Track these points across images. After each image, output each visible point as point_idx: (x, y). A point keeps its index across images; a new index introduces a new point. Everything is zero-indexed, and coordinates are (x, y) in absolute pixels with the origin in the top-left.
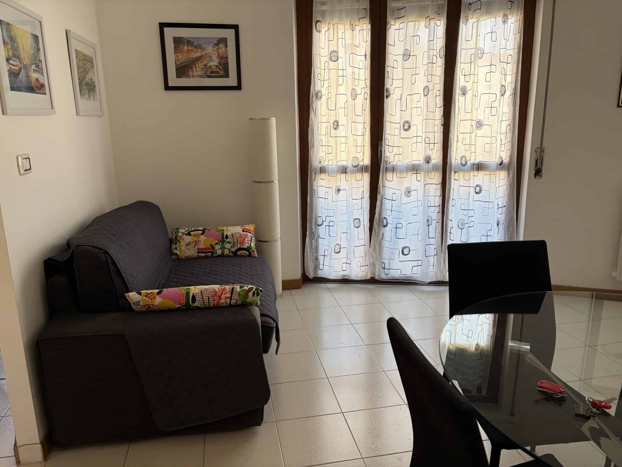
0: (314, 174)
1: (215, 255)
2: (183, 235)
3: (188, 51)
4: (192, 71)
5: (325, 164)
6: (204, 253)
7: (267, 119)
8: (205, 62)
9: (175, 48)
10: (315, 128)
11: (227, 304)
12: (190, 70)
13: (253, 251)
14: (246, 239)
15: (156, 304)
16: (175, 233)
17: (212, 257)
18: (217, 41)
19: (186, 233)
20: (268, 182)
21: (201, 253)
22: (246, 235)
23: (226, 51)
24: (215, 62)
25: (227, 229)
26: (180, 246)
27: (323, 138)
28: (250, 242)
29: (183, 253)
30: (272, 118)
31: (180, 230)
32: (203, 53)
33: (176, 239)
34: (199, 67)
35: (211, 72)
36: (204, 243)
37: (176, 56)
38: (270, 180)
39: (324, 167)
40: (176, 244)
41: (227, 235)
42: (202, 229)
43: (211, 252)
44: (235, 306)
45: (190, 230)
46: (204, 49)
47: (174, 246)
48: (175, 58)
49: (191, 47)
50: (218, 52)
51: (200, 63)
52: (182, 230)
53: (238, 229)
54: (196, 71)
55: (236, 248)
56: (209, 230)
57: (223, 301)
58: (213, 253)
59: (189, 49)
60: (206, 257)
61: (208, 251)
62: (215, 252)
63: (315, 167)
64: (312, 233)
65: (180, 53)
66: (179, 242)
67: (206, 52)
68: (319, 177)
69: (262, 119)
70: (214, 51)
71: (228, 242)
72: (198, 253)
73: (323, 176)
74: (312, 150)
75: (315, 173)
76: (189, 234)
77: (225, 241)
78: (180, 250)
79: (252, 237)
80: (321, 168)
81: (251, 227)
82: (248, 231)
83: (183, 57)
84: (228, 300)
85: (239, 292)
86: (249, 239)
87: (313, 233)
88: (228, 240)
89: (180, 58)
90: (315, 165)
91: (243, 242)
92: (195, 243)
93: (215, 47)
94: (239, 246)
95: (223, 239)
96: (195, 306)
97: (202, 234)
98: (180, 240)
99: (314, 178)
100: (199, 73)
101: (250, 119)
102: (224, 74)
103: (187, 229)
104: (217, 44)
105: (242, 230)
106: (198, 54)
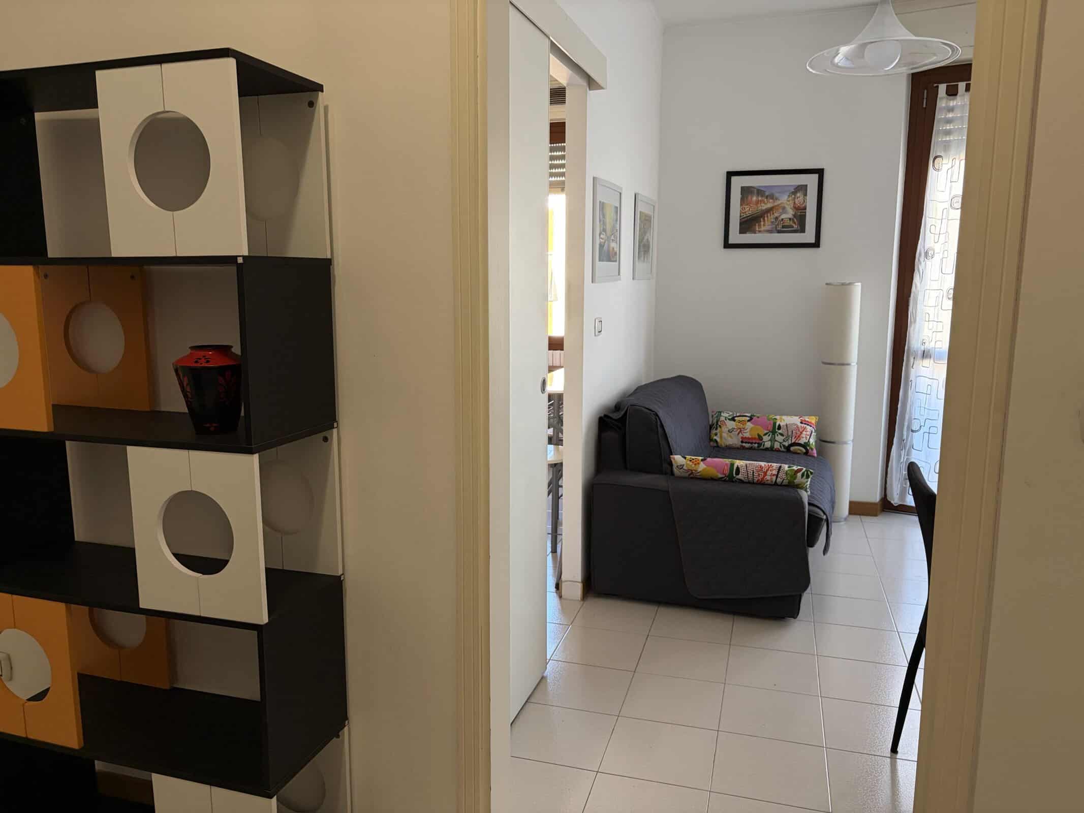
0: (912, 360)
1: (762, 447)
2: (726, 419)
3: (757, 202)
4: (760, 226)
5: (930, 346)
6: (749, 443)
7: (850, 284)
8: (776, 215)
9: (742, 200)
10: (920, 298)
11: (772, 482)
12: (757, 224)
13: (812, 449)
14: (804, 433)
15: (699, 470)
16: (717, 417)
17: (758, 449)
18: (794, 189)
19: (730, 417)
20: (843, 364)
21: (746, 443)
22: (805, 428)
23: (804, 201)
24: (790, 213)
25: (781, 418)
26: (721, 432)
27: (931, 311)
28: (809, 437)
29: (724, 440)
30: (857, 284)
31: (722, 414)
32: (776, 204)
33: (717, 423)
34: (768, 221)
35: (782, 226)
36: (750, 431)
37: (742, 208)
38: (846, 363)
39: (929, 351)
40: (716, 429)
41: (779, 425)
42: (749, 415)
43: (758, 443)
44: (781, 485)
45: (735, 415)
46: (776, 199)
47: (714, 432)
48: (741, 211)
49: (762, 196)
50: (795, 203)
51: (770, 215)
52: (725, 415)
53: (796, 420)
54: (764, 225)
55: (790, 442)
56: (758, 417)
57: (768, 478)
58: (760, 445)
59: (758, 201)
60: (751, 448)
61: (754, 441)
62: (763, 443)
63: (915, 349)
64: (901, 440)
65: (747, 205)
66: (720, 426)
67: (780, 202)
68: (919, 364)
69: (843, 284)
70: (789, 201)
71: (780, 434)
72: (742, 442)
73: (926, 362)
74: (913, 326)
75: (914, 358)
76: (733, 419)
77: (777, 432)
78: (721, 437)
79: (812, 431)
80: (924, 351)
81: (813, 420)
82: (808, 424)
83: (751, 209)
84: (774, 478)
85: (787, 471)
86: (808, 433)
87: (904, 441)
88: (780, 431)
89: (747, 210)
90: (915, 346)
91: (799, 436)
92: (739, 430)
93: (791, 196)
94: (793, 441)
95: (775, 429)
96: (738, 479)
97: (748, 421)
98: (722, 426)
99: (912, 365)
100: (767, 228)
101: (827, 284)
102: (799, 228)
103: (731, 413)
104: (794, 193)
105: (800, 421)
106: (769, 205)
